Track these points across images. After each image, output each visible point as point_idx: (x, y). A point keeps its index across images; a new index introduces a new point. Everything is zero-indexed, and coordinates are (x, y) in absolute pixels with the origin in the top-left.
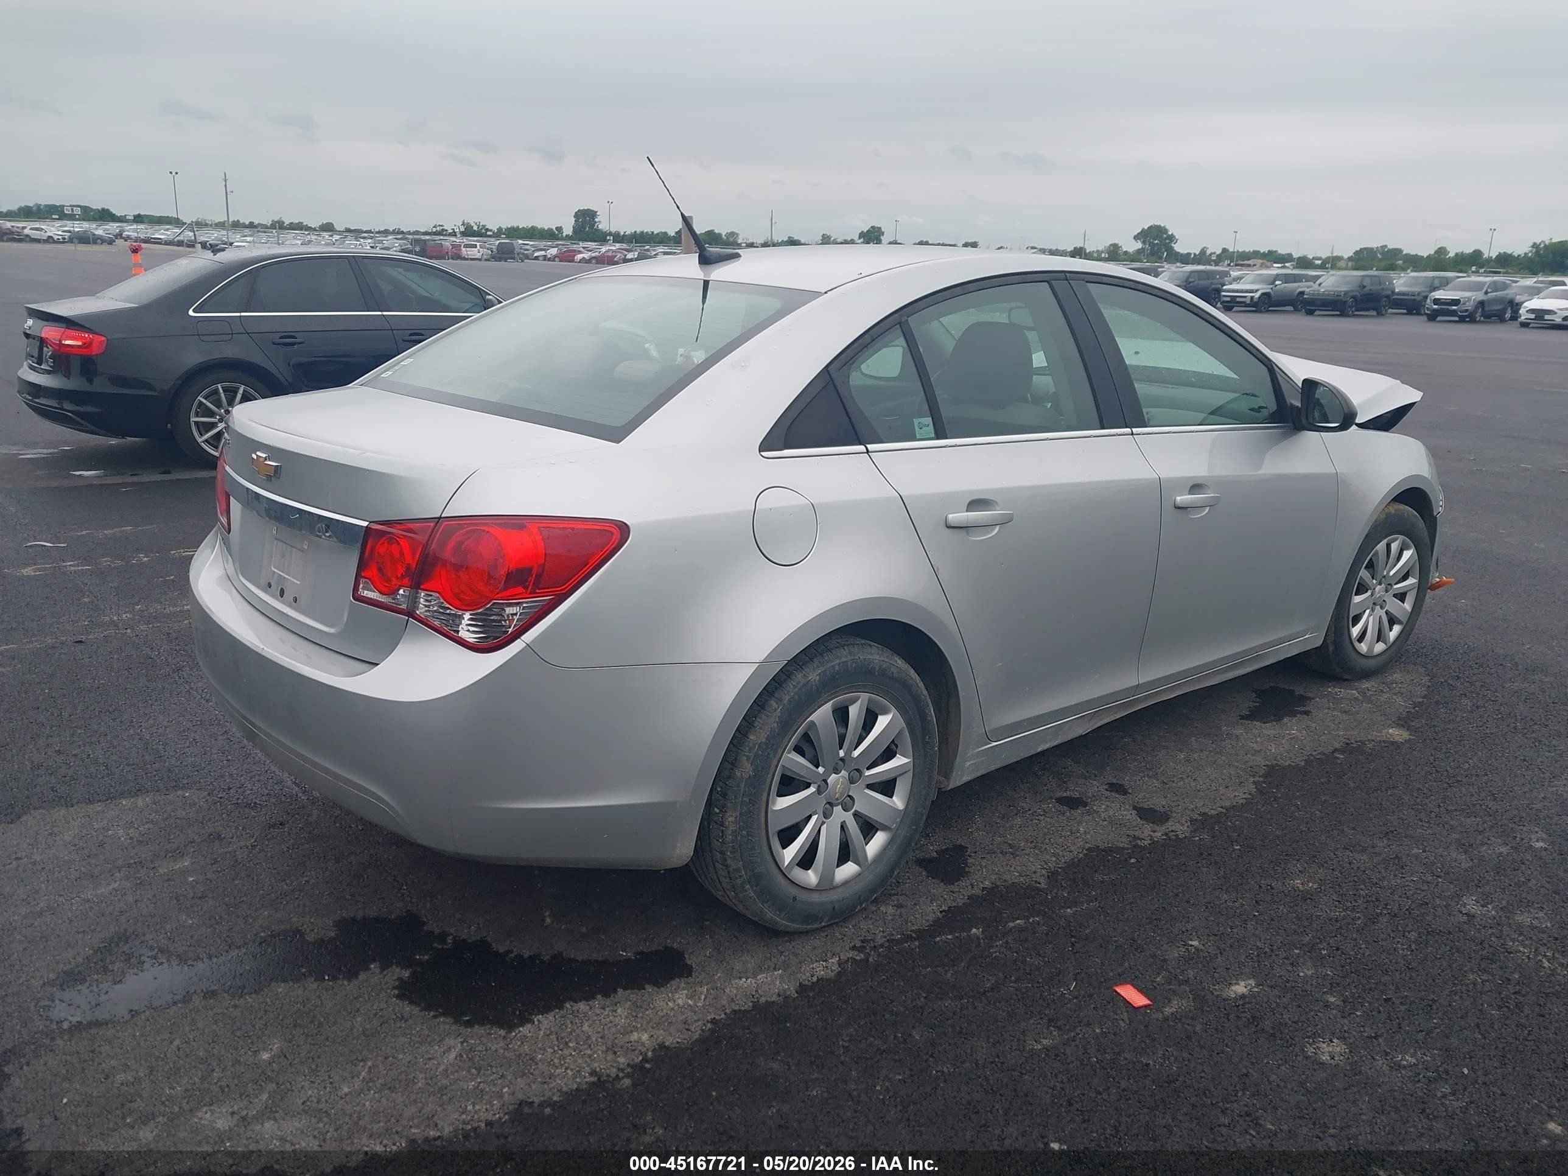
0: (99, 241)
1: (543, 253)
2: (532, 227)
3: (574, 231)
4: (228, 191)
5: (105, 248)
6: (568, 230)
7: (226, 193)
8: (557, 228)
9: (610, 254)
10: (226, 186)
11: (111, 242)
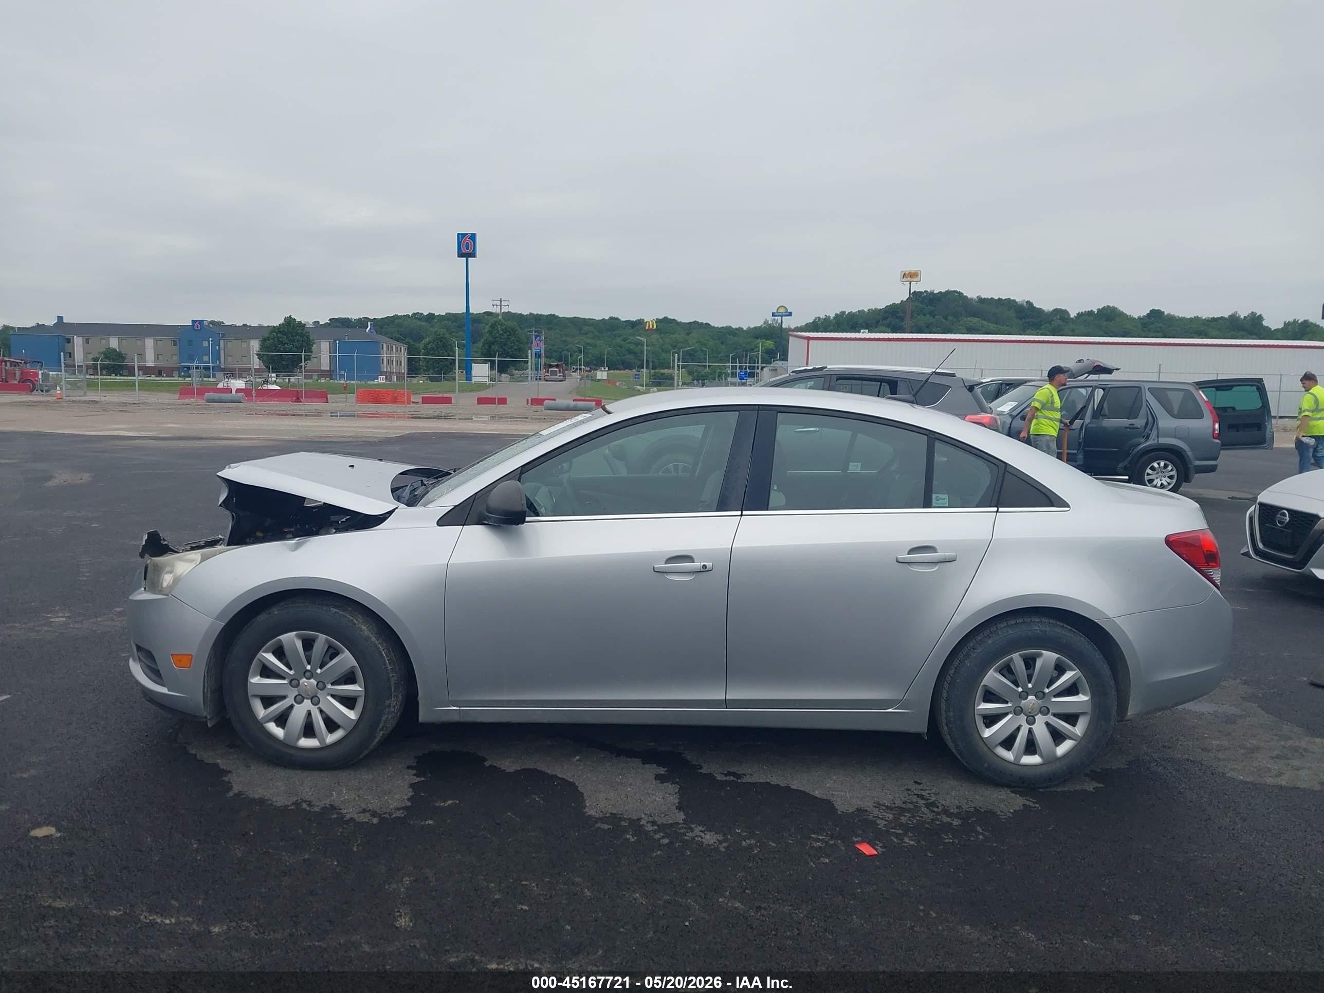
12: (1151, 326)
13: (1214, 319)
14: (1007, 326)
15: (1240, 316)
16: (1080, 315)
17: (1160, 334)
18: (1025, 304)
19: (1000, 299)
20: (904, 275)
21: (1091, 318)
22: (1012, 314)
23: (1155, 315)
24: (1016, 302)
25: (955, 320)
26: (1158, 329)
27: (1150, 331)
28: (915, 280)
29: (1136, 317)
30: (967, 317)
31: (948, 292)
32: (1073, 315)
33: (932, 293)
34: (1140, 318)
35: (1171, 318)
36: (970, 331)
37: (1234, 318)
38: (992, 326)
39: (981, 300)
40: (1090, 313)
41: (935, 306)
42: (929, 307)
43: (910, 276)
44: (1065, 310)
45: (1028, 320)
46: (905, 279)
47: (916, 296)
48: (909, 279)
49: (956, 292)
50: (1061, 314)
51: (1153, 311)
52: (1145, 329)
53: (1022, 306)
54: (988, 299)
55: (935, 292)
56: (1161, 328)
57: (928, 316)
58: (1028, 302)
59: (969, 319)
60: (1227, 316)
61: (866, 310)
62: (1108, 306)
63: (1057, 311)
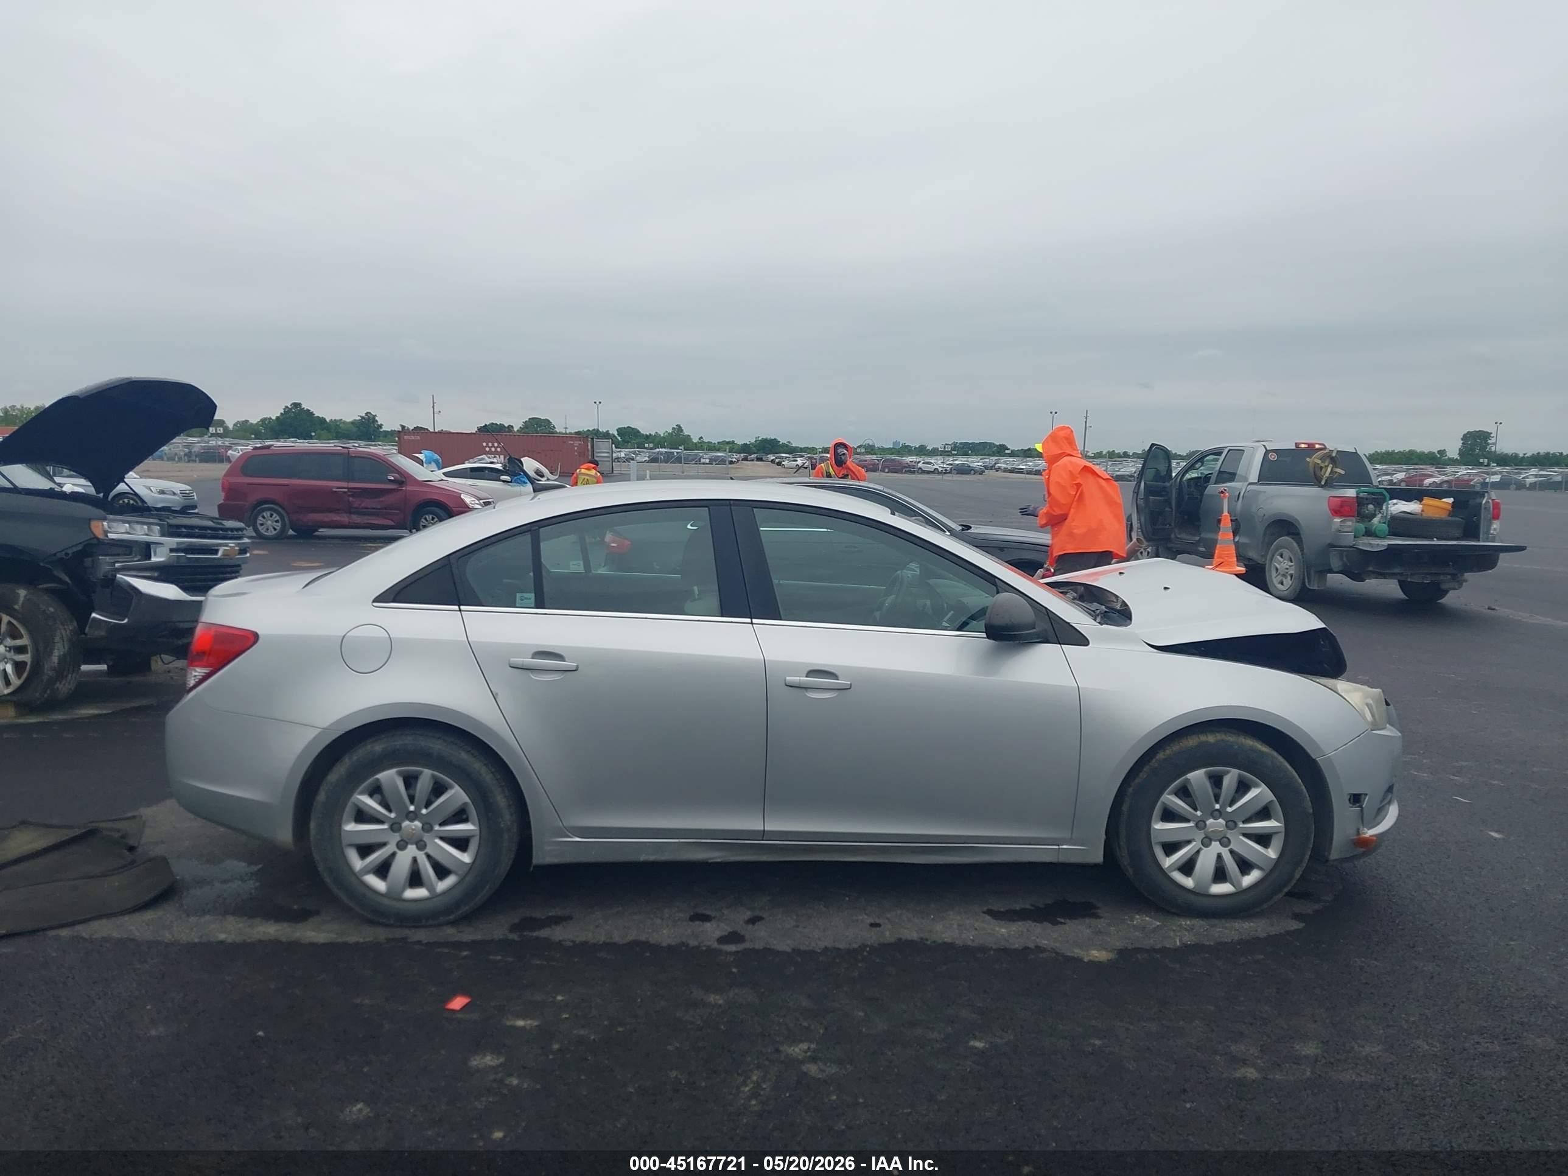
0: (972, 472)
1: (1388, 477)
2: (1410, 451)
3: (1461, 453)
4: (1087, 426)
5: (977, 476)
6: (1453, 453)
7: (1086, 427)
8: (1439, 452)
9: (1466, 477)
10: (1086, 422)
11: (981, 473)
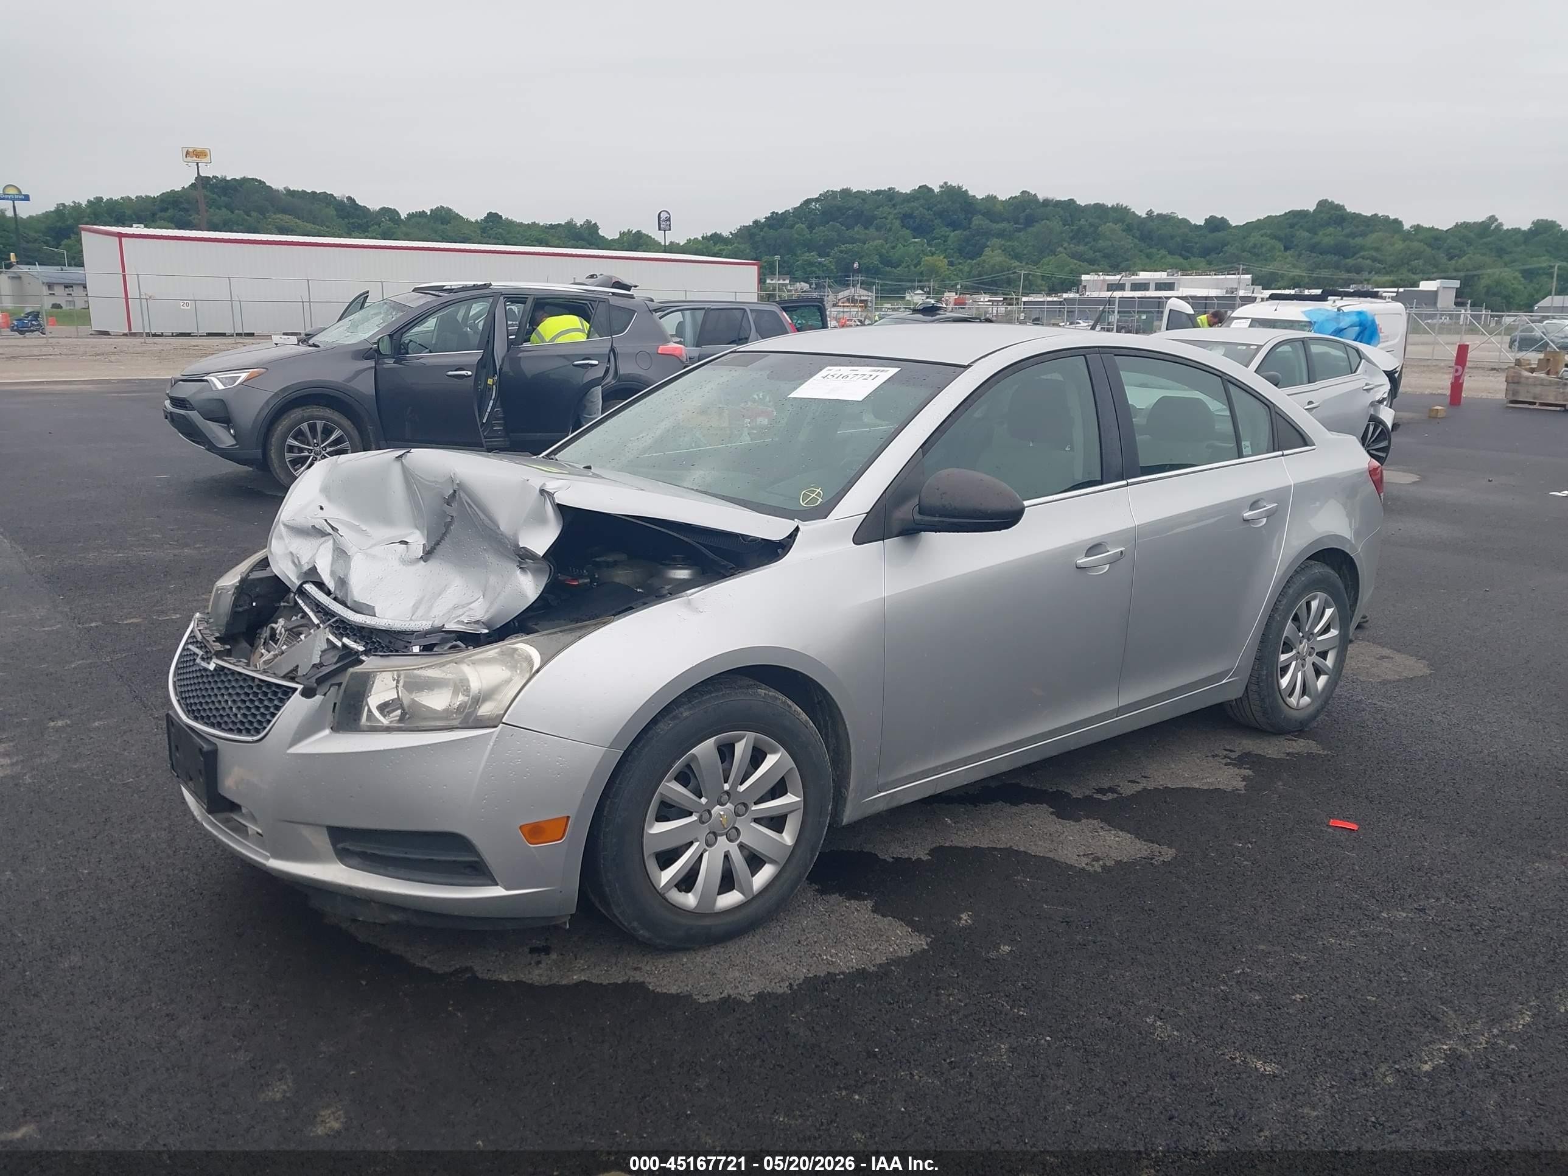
12: (490, 232)
13: (552, 227)
14: (327, 227)
15: (575, 224)
16: (411, 216)
17: (500, 241)
18: (345, 200)
19: (314, 193)
20: (188, 153)
21: (424, 220)
22: (332, 212)
23: (493, 218)
24: (335, 198)
25: (261, 217)
26: (498, 236)
27: (490, 237)
28: (204, 160)
29: (473, 220)
30: (275, 214)
31: (245, 180)
32: (403, 216)
33: (224, 180)
34: (477, 222)
35: (510, 223)
36: (282, 231)
37: (570, 225)
38: (309, 226)
39: (291, 193)
40: (422, 214)
41: (231, 197)
42: (223, 198)
43: (197, 154)
44: (394, 209)
45: (352, 221)
46: (189, 159)
47: (203, 182)
48: (195, 158)
49: (256, 180)
50: (389, 214)
51: (490, 214)
52: (484, 235)
53: (342, 202)
54: (298, 191)
55: (228, 179)
56: (501, 234)
57: (224, 209)
58: (349, 198)
59: (279, 216)
60: (563, 223)
61: (133, 197)
62: (441, 206)
63: (385, 211)
